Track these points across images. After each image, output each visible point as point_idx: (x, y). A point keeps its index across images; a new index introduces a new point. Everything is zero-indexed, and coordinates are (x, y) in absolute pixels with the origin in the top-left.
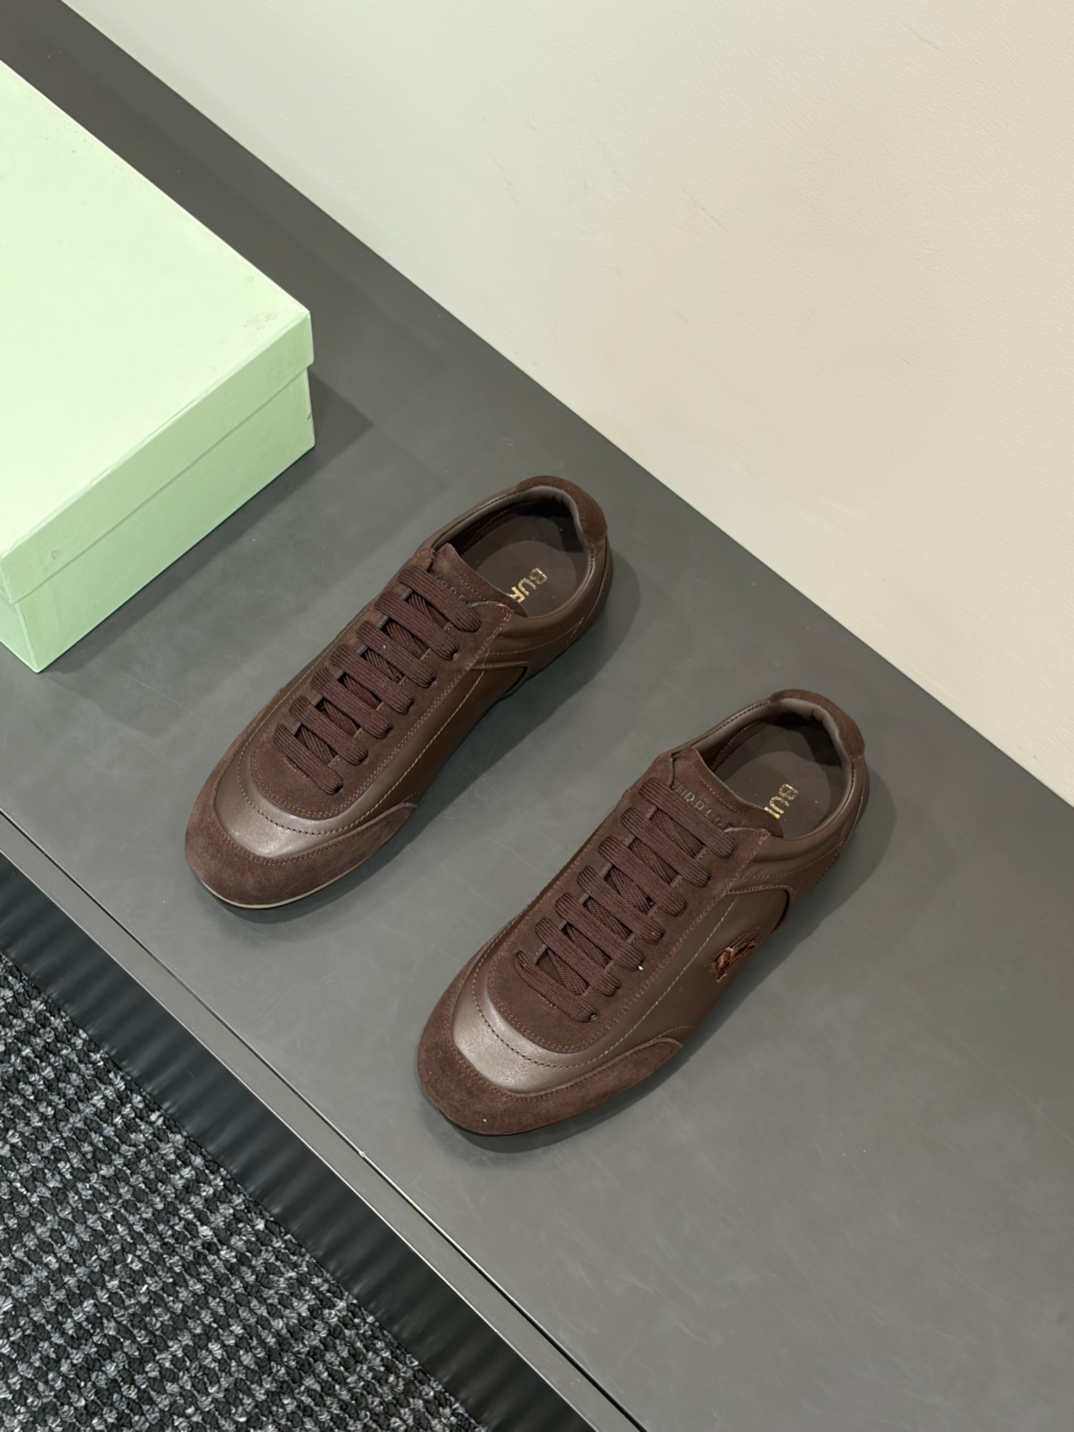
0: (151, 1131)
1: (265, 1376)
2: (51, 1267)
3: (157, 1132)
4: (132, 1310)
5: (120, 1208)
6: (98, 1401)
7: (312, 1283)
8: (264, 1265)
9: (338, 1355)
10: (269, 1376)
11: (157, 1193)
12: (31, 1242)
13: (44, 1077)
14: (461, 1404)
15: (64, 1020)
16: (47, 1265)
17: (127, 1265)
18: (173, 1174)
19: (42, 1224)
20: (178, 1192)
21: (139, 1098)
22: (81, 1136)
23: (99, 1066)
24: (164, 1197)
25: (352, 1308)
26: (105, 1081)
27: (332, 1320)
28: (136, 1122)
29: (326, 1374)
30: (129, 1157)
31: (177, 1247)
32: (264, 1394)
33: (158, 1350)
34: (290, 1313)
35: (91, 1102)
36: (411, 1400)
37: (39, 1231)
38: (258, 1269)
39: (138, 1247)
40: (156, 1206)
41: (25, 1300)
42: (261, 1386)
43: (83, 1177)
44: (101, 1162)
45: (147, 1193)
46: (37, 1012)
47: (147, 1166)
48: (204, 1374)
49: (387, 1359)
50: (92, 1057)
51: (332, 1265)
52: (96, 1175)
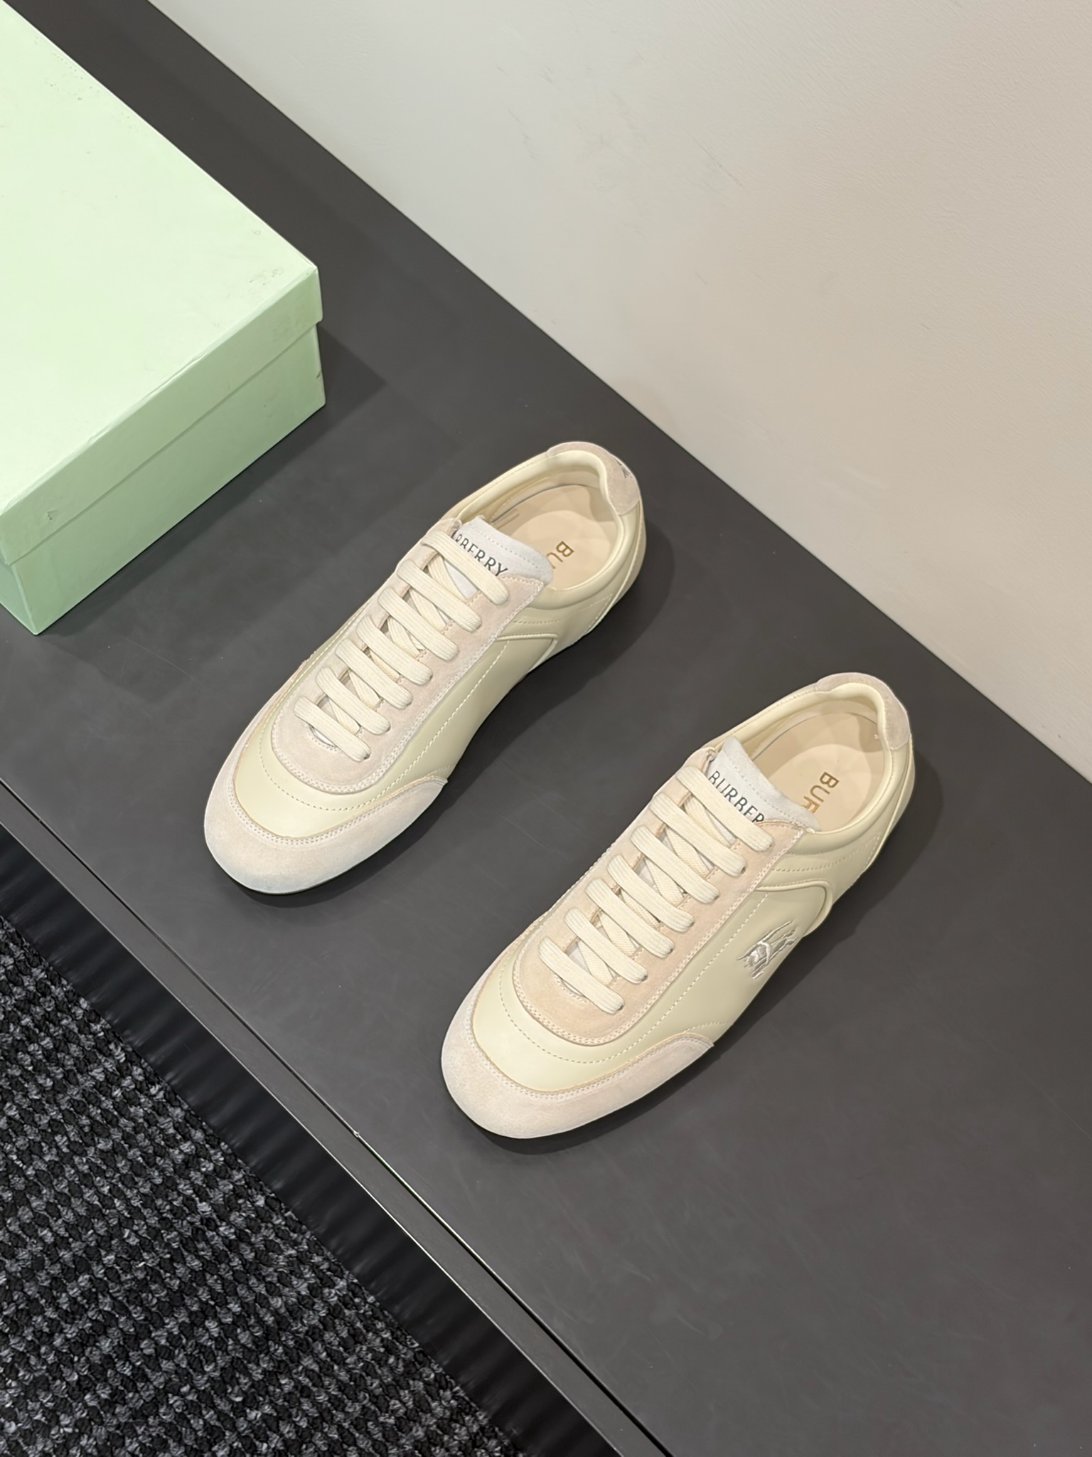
0: (150, 1105)
1: (262, 1355)
2: (46, 1241)
3: (157, 1105)
4: (129, 1285)
5: (118, 1182)
6: (91, 1376)
7: (312, 1261)
8: (263, 1242)
9: (338, 1335)
10: (266, 1354)
11: (155, 1167)
12: (25, 1214)
13: (43, 1046)
14: (461, 1387)
15: (65, 989)
16: (42, 1239)
17: (124, 1240)
18: (172, 1148)
19: (37, 1197)
20: (177, 1167)
21: (140, 1070)
22: (79, 1108)
23: (99, 1038)
24: (162, 1171)
25: (353, 1286)
26: (105, 1053)
27: (331, 1300)
28: (135, 1095)
29: (324, 1354)
30: (128, 1131)
31: (175, 1223)
32: (261, 1374)
33: (154, 1327)
34: (289, 1291)
35: (90, 1074)
36: (411, 1382)
37: (34, 1204)
38: (257, 1246)
39: (136, 1222)
40: (153, 1181)
41: (19, 1275)
42: (258, 1365)
43: (80, 1149)
44: (99, 1136)
45: (145, 1167)
46: (37, 980)
47: (144, 1141)
48: (200, 1352)
49: (387, 1339)
50: (92, 1027)
51: (334, 1243)
52: (93, 1148)
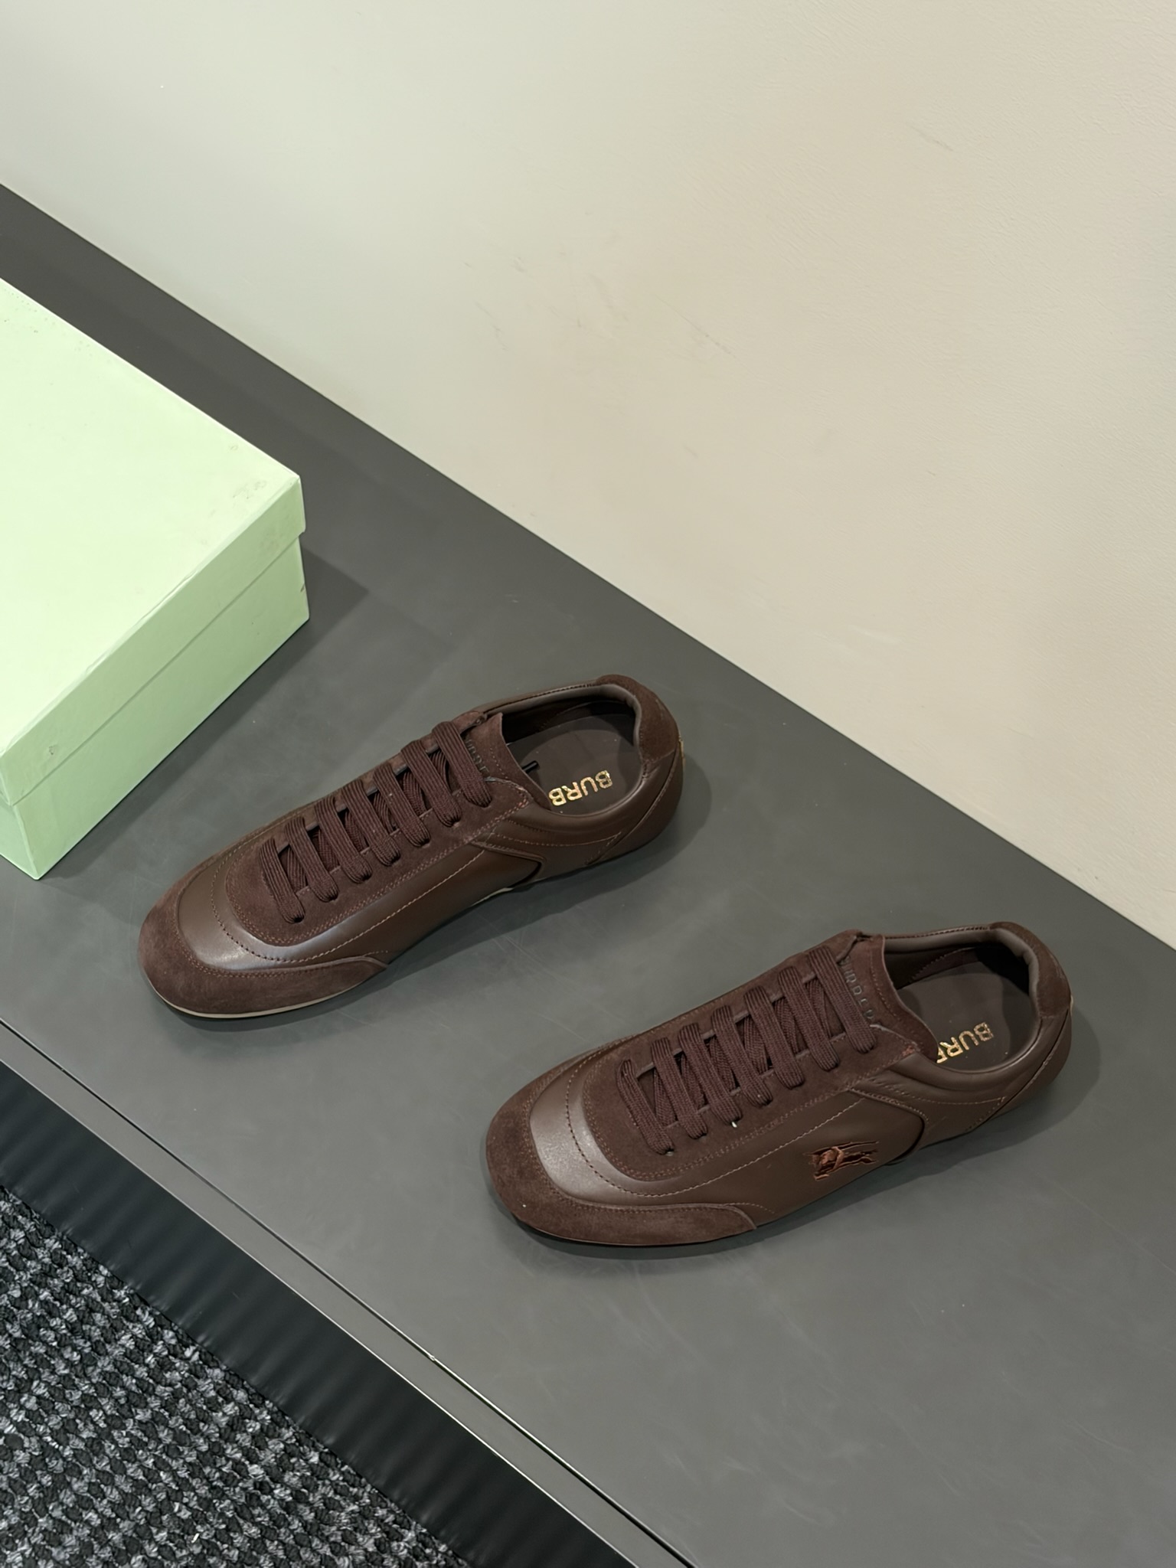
0: (187, 1368)
2: (93, 1523)
3: (193, 1369)
4: (186, 1562)
5: (161, 1453)
7: (376, 1515)
8: (322, 1501)
11: (200, 1434)
12: (69, 1500)
13: (66, 1320)
15: (82, 1257)
16: (88, 1522)
17: (175, 1514)
18: (215, 1411)
19: (78, 1479)
20: (223, 1431)
21: (171, 1334)
22: (111, 1380)
23: (125, 1304)
24: (207, 1438)
25: (421, 1537)
26: (132, 1319)
27: (402, 1553)
28: (169, 1360)
30: (166, 1398)
31: (226, 1491)
34: (355, 1549)
35: (119, 1343)
37: (75, 1487)
38: (316, 1505)
39: (185, 1494)
40: (198, 1448)
41: (67, 1563)
43: (119, 1423)
44: (136, 1407)
45: (189, 1435)
46: (51, 1251)
47: (185, 1406)
50: (116, 1294)
51: (396, 1495)
52: (132, 1420)
